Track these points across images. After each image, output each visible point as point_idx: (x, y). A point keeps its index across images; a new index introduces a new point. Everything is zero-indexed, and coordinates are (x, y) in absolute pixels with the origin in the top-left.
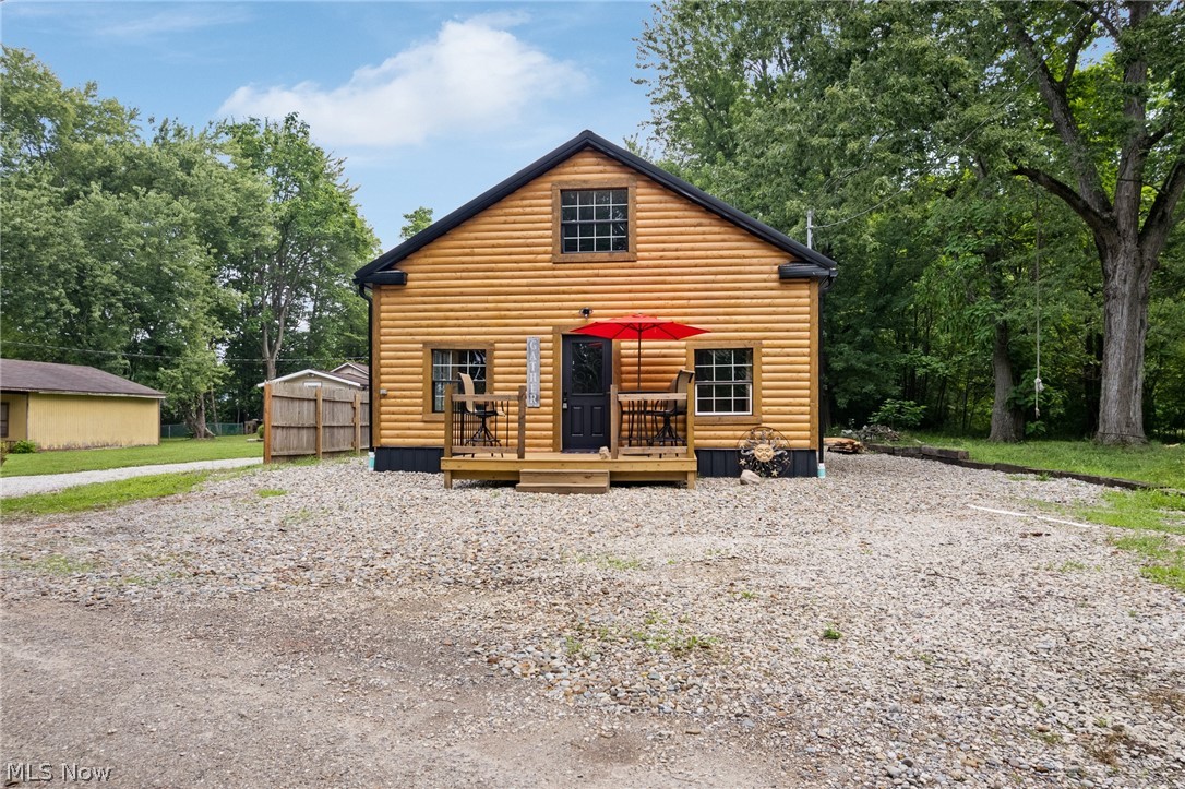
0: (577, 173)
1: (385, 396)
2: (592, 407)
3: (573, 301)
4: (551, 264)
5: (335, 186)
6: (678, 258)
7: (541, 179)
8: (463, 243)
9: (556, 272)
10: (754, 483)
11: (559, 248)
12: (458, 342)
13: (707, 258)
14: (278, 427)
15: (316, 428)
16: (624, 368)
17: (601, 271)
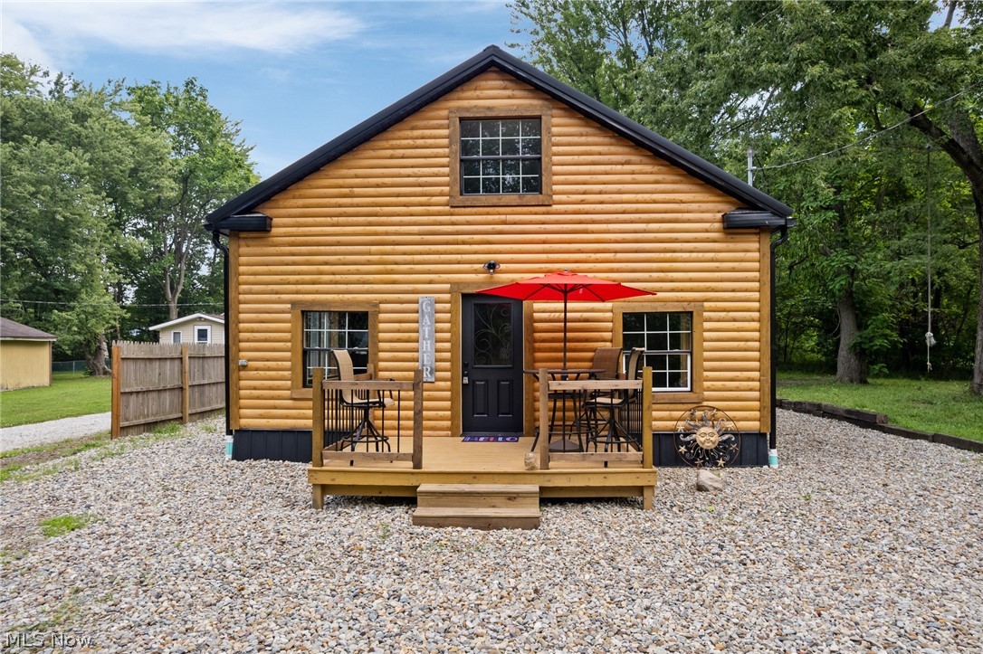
0: (479, 98)
1: (244, 367)
2: (499, 382)
3: (476, 253)
4: (448, 208)
5: (233, 145)
6: (602, 203)
7: (435, 105)
8: (340, 181)
9: (454, 218)
10: (715, 488)
11: (457, 188)
12: (334, 302)
13: (637, 202)
14: (131, 393)
15: (182, 389)
16: (537, 335)
17: (510, 218)
